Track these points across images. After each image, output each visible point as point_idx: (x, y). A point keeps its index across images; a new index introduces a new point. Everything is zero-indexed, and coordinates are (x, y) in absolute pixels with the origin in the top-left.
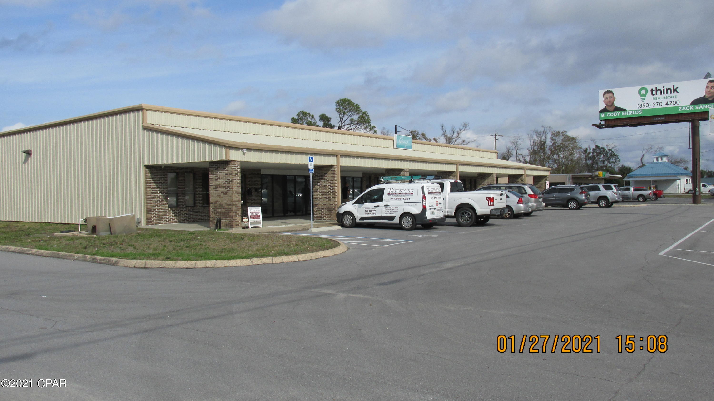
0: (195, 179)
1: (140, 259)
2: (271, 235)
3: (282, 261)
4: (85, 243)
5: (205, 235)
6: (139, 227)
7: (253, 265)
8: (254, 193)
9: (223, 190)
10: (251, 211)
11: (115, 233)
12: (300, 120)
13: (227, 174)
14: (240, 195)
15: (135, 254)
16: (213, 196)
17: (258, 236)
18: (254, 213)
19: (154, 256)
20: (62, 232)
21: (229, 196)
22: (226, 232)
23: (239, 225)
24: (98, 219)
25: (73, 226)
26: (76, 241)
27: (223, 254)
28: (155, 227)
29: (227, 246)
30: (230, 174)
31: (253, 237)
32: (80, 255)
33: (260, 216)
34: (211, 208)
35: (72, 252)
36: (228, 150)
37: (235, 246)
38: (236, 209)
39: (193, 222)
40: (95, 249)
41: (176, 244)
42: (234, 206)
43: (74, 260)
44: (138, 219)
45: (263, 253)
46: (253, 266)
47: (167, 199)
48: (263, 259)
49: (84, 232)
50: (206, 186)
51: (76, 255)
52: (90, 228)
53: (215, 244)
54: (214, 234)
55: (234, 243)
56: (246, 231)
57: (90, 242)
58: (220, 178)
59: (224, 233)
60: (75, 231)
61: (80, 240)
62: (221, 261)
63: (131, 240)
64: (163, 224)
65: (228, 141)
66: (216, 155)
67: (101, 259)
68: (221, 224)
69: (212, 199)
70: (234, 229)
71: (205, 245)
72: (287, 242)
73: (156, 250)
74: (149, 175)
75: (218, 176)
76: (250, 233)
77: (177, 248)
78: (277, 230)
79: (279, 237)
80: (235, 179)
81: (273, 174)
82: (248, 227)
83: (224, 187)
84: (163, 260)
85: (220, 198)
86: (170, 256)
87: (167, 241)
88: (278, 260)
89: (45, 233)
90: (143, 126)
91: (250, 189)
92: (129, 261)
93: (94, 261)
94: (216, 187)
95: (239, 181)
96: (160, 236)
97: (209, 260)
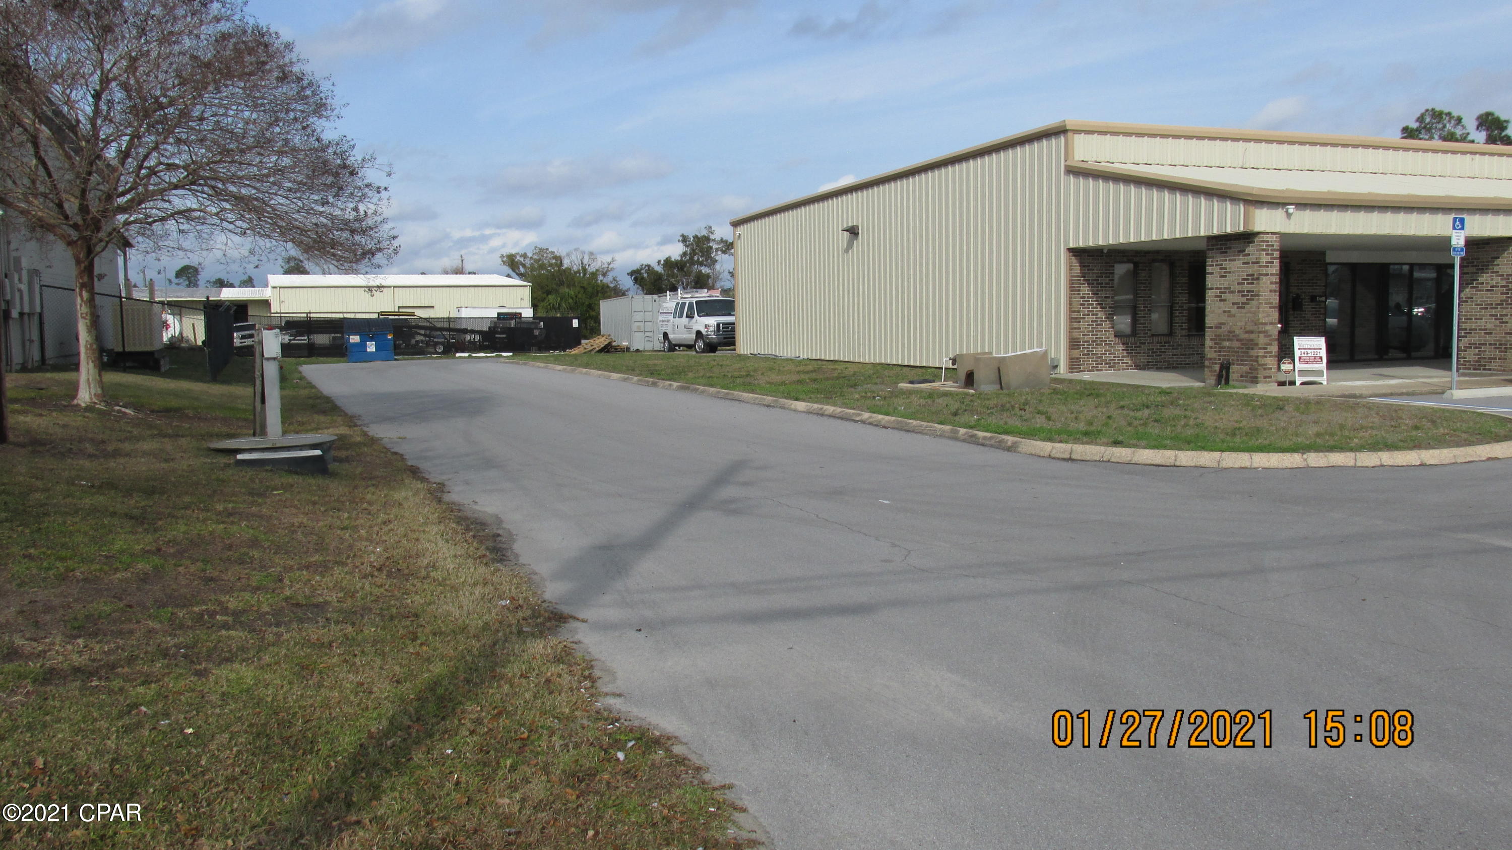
0: (1172, 275)
1: (1061, 442)
2: (1350, 402)
3: (1379, 463)
4: (955, 406)
5: (1195, 397)
6: (1053, 376)
7: (1308, 467)
8: (1308, 306)
9: (1237, 298)
10: (1300, 345)
11: (1009, 389)
12: (1423, 131)
13: (1248, 263)
14: (1277, 310)
15: (1050, 431)
16: (1213, 312)
17: (1318, 403)
18: (1309, 351)
19: (1089, 436)
20: (912, 382)
21: (1250, 312)
22: (1241, 391)
23: (1270, 377)
24: (976, 358)
25: (929, 370)
26: (937, 400)
27: (1238, 439)
28: (1086, 377)
29: (1244, 423)
30: (1253, 263)
31: (1304, 405)
32: (947, 428)
33: (1321, 358)
34: (1207, 338)
35: (932, 421)
36: (1251, 209)
37: (1262, 423)
38: (1266, 340)
39: (1166, 368)
40: (973, 417)
41: (1132, 414)
42: (1261, 335)
43: (936, 436)
44: (1052, 359)
45: (1331, 443)
46: (1307, 470)
47: (1112, 320)
48: (1331, 454)
49: (950, 383)
50: (1198, 290)
51: (939, 426)
52: (962, 375)
53: (1217, 417)
54: (1214, 395)
55: (1262, 416)
56: (1287, 391)
57: (963, 403)
58: (1230, 272)
59: (1236, 394)
60: (934, 381)
61: (945, 398)
62: (1234, 455)
63: (1040, 401)
64: (1101, 370)
65: (1253, 188)
66: (1222, 221)
67: (985, 438)
68: (1231, 374)
69: (1210, 320)
70: (1259, 385)
71: (1196, 418)
72: (1392, 419)
73: (1090, 423)
74: (1077, 269)
75: (1226, 268)
76: (1299, 395)
77: (1136, 423)
78: (1365, 392)
79: (1369, 408)
80: (1267, 275)
81: (1354, 261)
82: (1293, 383)
83: (1239, 292)
84: (1106, 444)
85: (1229, 316)
86: (1121, 438)
87: (1113, 406)
88: (1368, 459)
89: (882, 383)
90: (1066, 166)
91: (1298, 296)
92: (1040, 444)
93: (972, 440)
94: (1221, 292)
95: (1276, 279)
96: (1098, 396)
97: (1206, 450)
